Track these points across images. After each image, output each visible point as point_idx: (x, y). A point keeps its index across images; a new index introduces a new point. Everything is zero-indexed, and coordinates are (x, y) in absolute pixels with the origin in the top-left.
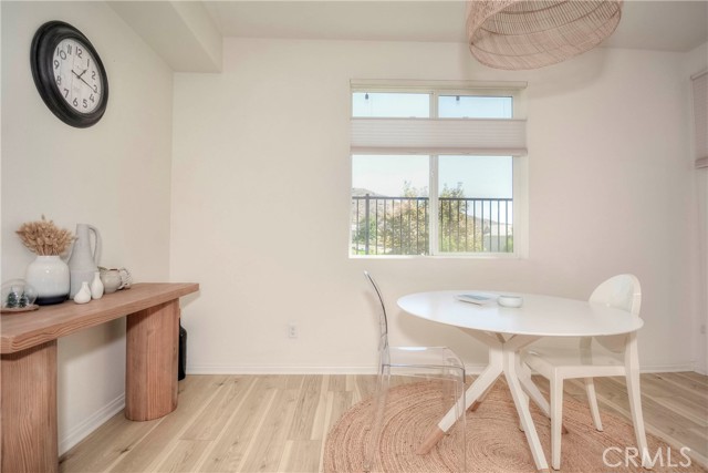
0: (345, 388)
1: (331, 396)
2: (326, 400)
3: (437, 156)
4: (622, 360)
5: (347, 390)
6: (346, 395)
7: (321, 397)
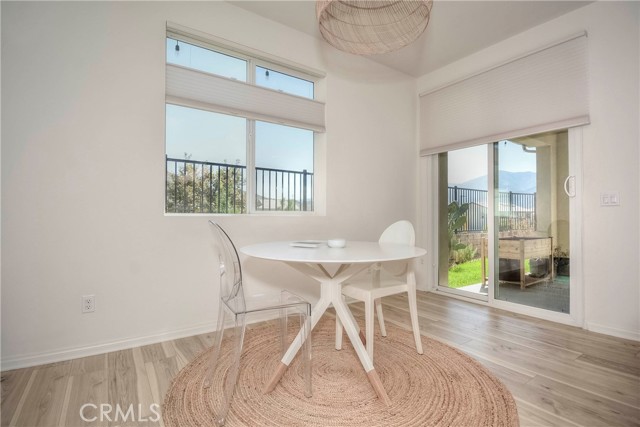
0: (164, 355)
1: (150, 367)
2: (145, 373)
3: (254, 120)
4: (405, 281)
5: (168, 356)
6: (169, 362)
7: (138, 371)
